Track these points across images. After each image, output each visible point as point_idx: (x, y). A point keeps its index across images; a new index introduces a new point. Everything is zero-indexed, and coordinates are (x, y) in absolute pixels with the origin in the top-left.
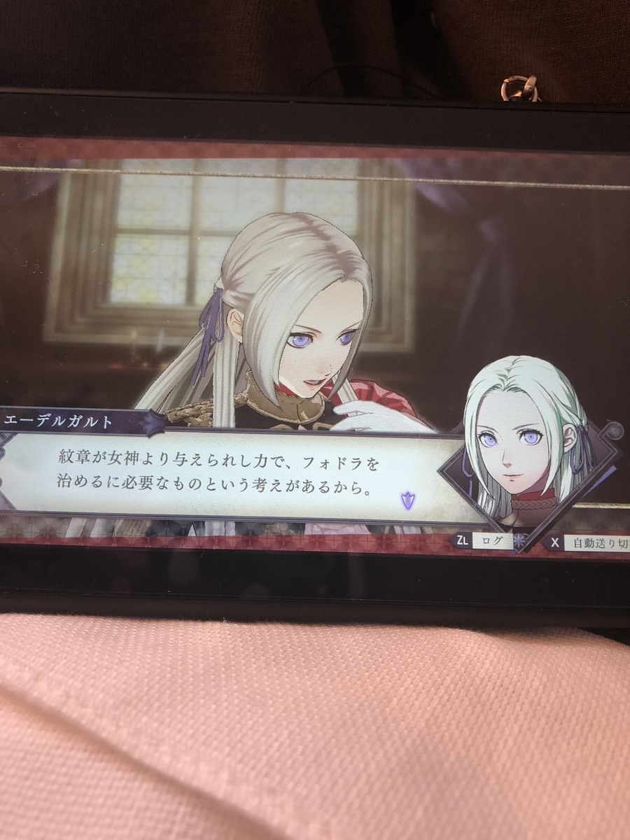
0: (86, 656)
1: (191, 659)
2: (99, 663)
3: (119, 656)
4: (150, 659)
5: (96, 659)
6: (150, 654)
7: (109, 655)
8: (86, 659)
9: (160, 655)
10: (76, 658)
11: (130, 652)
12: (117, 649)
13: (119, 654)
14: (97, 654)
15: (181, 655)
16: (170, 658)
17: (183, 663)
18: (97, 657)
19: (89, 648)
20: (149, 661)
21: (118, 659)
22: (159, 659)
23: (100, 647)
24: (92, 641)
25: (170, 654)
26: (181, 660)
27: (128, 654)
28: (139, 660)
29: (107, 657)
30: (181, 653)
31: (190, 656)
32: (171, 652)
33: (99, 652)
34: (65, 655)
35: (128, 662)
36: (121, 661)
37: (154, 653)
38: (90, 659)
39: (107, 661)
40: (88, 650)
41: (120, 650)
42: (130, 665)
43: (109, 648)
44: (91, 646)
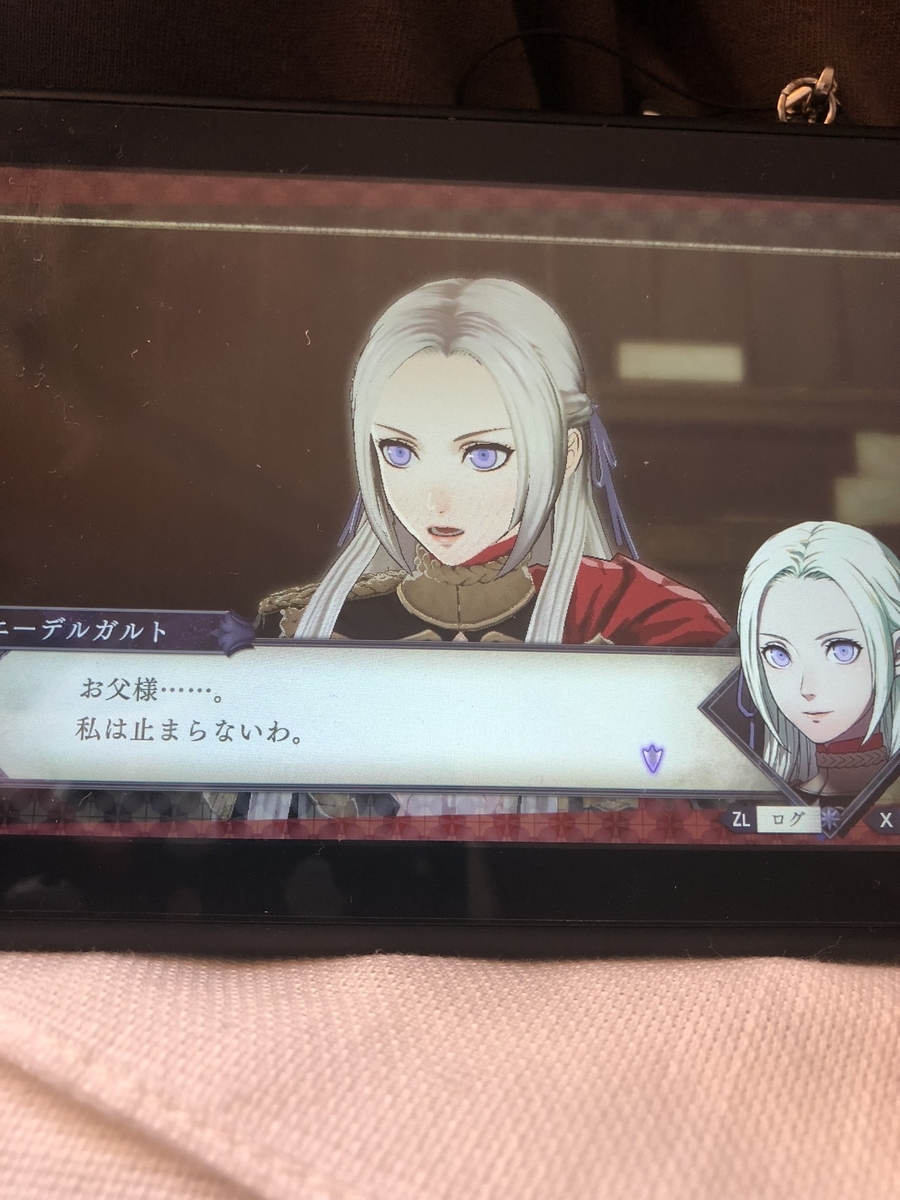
0: (166, 1018)
1: (338, 1018)
2: (190, 1030)
3: (219, 1016)
4: (271, 1020)
5: (183, 1024)
6: (271, 1012)
7: (203, 1015)
8: (167, 1024)
9: (287, 1014)
10: (149, 1023)
11: (237, 1010)
12: (215, 1004)
13: (220, 1013)
14: (183, 1014)
15: (320, 1013)
16: (304, 1018)
17: (327, 1025)
18: (185, 1019)
19: (170, 1004)
20: (270, 1024)
21: (220, 1021)
22: (288, 1021)
23: (186, 1002)
24: (170, 991)
25: (304, 1012)
26: (322, 1021)
27: (235, 1014)
28: (255, 1023)
29: (201, 1019)
30: (320, 1010)
31: (335, 1014)
32: (302, 1009)
33: (186, 1010)
34: (131, 1017)
35: (237, 1026)
36: (225, 1026)
37: (276, 1011)
38: (173, 1023)
39: (203, 1025)
40: (168, 1008)
41: (220, 1005)
42: (242, 1031)
43: (202, 1003)
44: (171, 1000)
